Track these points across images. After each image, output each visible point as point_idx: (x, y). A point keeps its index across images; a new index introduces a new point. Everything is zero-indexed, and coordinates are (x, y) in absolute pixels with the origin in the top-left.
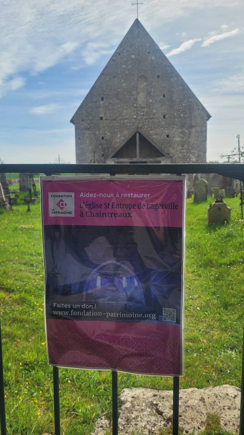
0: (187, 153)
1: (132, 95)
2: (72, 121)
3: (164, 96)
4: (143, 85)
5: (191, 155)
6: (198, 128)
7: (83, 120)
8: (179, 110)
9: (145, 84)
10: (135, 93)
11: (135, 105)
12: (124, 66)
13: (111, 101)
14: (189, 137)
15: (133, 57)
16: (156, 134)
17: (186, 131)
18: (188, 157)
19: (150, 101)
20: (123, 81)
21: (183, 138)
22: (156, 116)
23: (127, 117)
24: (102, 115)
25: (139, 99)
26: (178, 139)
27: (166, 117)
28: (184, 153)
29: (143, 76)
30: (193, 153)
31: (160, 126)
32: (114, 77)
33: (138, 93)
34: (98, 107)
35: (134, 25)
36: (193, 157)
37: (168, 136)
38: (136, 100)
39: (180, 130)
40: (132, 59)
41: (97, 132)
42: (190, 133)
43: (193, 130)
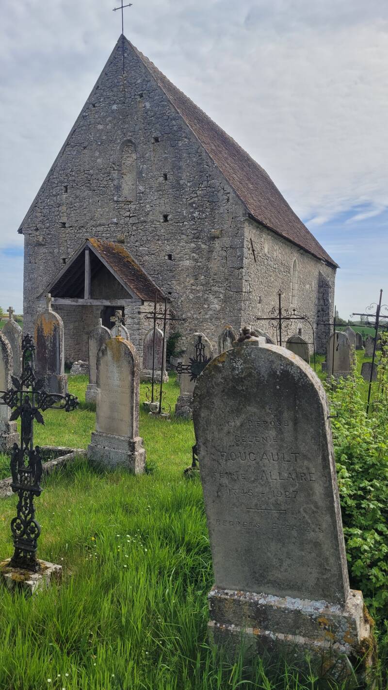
0: (204, 291)
1: (112, 180)
2: (20, 231)
3: (166, 178)
4: (130, 159)
5: (211, 297)
6: (226, 241)
7: (37, 230)
8: (191, 204)
9: (134, 156)
10: (115, 175)
11: (115, 198)
12: (100, 127)
13: (78, 193)
14: (209, 259)
15: (115, 107)
16: (150, 254)
17: (203, 246)
18: (206, 300)
19: (141, 188)
20: (97, 154)
21: (196, 261)
22: (150, 217)
23: (103, 221)
24: (64, 219)
25: (124, 186)
26: (187, 263)
27: (169, 218)
28: (198, 291)
29: (130, 141)
30: (216, 292)
31: (157, 237)
32: (85, 148)
33: (121, 175)
34: (59, 205)
35: (117, 48)
36: (216, 301)
37: (170, 257)
38: (118, 188)
39: (193, 245)
40: (113, 112)
41: (56, 250)
42: (211, 251)
43: (217, 244)
